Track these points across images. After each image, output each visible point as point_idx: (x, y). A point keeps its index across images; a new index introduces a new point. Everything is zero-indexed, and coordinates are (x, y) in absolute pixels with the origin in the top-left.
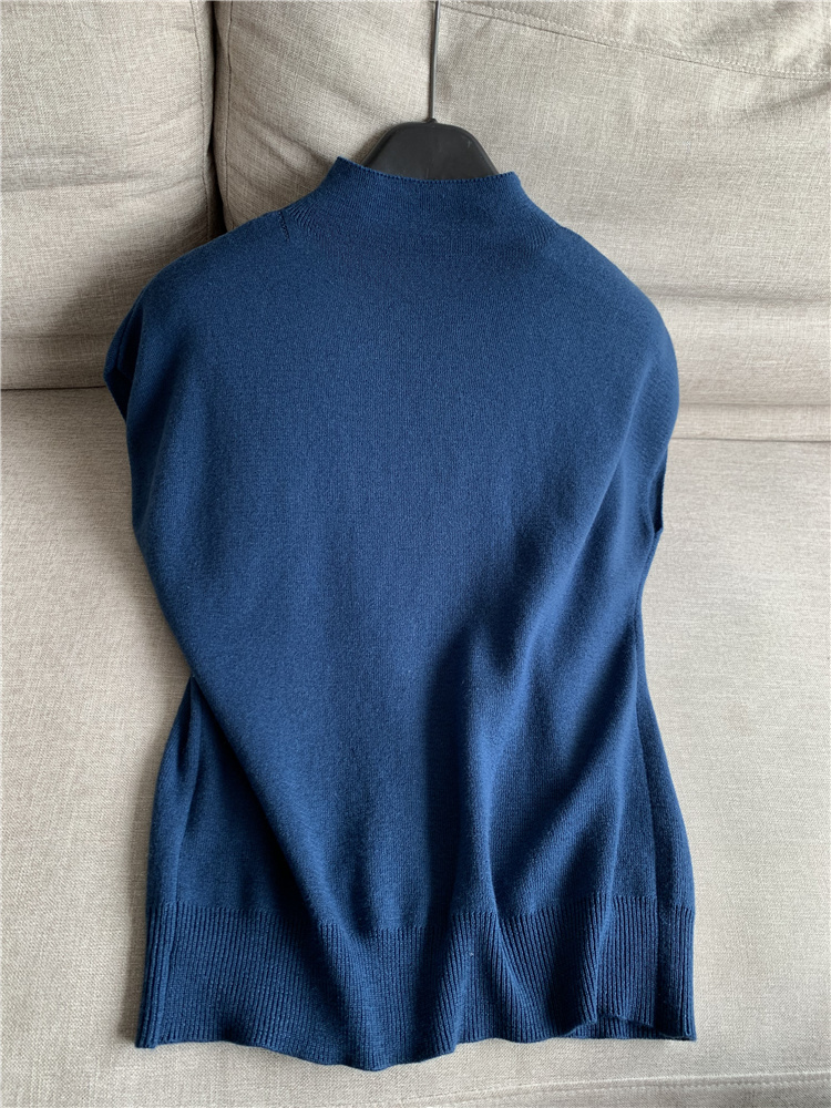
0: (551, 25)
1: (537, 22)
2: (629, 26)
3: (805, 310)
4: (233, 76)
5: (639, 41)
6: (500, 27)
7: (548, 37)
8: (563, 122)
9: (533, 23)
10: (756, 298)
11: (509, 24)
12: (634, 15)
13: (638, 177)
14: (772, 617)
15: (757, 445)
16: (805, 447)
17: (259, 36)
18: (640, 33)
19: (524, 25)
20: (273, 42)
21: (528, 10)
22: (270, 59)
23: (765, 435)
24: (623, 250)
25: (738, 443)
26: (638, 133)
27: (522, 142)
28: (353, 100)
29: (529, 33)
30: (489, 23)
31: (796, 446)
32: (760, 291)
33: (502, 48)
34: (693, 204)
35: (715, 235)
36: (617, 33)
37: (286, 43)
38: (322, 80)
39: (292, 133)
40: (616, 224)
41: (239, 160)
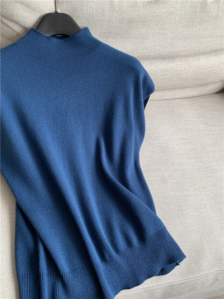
3: (175, 60)
8: (94, 9)
10: (160, 58)
13: (119, 24)
14: (172, 149)
15: (167, 101)
16: (181, 100)
23: (170, 98)
24: (119, 47)
25: (162, 101)
26: (117, 10)
27: (82, 16)
28: (28, 5)
31: (178, 100)
32: (161, 56)
34: (137, 31)
35: (145, 40)
39: (11, 18)
40: (115, 39)
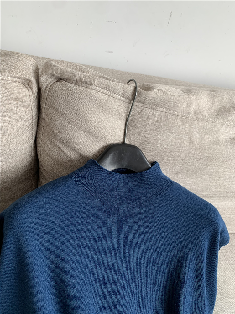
0: (165, 110)
1: (161, 109)
2: (192, 110)
4: (45, 122)
5: (195, 115)
6: (147, 111)
7: (164, 114)
8: (169, 143)
9: (159, 109)
11: (150, 110)
12: (193, 107)
17: (56, 111)
18: (195, 112)
19: (156, 110)
20: (62, 114)
21: (158, 105)
22: (61, 120)
24: (188, 183)
26: (196, 147)
28: (92, 134)
29: (157, 113)
30: (143, 109)
33: (148, 118)
34: (213, 169)
35: (220, 178)
36: (188, 113)
37: (67, 115)
38: (81, 128)
39: (68, 144)
40: (186, 175)
41: (46, 149)
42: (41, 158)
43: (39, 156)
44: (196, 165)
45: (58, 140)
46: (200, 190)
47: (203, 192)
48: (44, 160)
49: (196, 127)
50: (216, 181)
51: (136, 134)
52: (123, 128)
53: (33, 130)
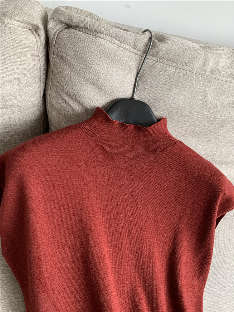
0: (179, 66)
1: (174, 64)
2: (209, 68)
4: (53, 74)
5: (212, 74)
6: (159, 65)
7: (178, 70)
8: (181, 102)
11: (163, 64)
12: (211, 64)
17: (64, 61)
18: (212, 71)
19: (169, 65)
20: (70, 65)
21: (171, 60)
22: (68, 71)
24: (198, 147)
27: (164, 108)
28: (100, 88)
29: (171, 68)
30: (155, 63)
33: (160, 73)
36: (204, 70)
37: (74, 65)
38: (88, 80)
39: (75, 97)
40: (197, 138)
41: (54, 103)
42: (49, 113)
43: (47, 111)
44: (208, 128)
45: (65, 93)
46: (210, 155)
47: (213, 157)
48: (53, 115)
49: (212, 86)
50: (229, 147)
51: (146, 90)
52: (133, 83)
53: (41, 82)
